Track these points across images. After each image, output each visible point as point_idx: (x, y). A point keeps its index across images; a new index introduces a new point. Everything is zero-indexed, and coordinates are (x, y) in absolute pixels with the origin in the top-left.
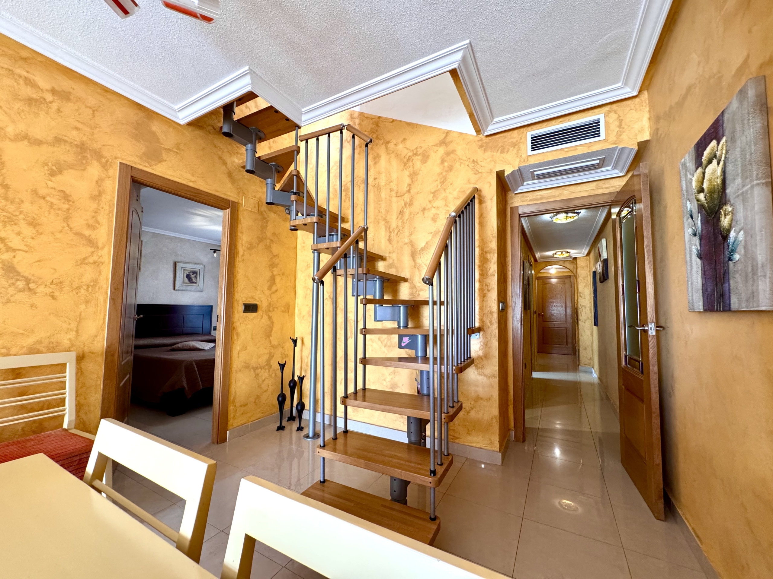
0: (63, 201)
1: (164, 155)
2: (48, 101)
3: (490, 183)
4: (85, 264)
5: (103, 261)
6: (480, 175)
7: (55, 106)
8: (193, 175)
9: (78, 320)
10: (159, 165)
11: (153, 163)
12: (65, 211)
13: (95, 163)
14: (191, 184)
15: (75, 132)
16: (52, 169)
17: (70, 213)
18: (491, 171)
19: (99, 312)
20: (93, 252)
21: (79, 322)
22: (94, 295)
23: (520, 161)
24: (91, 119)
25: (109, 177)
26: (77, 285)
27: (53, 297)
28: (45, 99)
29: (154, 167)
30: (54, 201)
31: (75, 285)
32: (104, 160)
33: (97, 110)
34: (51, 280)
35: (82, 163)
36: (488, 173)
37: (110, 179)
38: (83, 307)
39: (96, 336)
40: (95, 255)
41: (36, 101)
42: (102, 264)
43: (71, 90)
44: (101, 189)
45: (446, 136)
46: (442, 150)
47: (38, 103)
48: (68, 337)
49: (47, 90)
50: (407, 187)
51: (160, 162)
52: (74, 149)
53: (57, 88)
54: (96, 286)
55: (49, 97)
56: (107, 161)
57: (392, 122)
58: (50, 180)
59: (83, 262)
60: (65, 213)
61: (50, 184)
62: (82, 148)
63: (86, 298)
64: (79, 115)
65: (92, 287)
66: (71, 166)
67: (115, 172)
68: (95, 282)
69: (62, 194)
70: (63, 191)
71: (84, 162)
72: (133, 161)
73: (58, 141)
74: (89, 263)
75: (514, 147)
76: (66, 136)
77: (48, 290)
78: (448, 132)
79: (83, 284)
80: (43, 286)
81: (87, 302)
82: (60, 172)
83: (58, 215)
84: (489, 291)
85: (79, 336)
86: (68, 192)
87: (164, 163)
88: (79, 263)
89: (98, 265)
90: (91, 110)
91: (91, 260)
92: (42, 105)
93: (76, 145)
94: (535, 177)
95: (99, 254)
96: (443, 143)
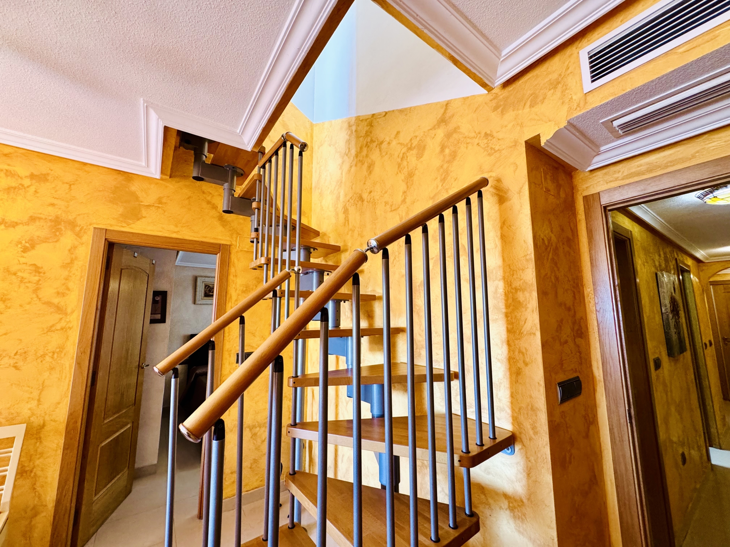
0: (34, 273)
1: (144, 213)
2: (26, 186)
3: (515, 163)
4: (52, 331)
5: (71, 326)
6: (497, 155)
7: (32, 189)
8: (176, 226)
9: (41, 388)
10: (139, 222)
11: (131, 222)
12: (35, 283)
13: (69, 233)
14: (174, 236)
15: (50, 208)
16: (25, 246)
17: (40, 284)
18: (516, 144)
19: (63, 377)
20: (61, 319)
21: (42, 390)
22: (59, 361)
23: (570, 109)
24: (67, 193)
25: (82, 244)
26: (42, 353)
27: (16, 367)
28: (23, 185)
29: (133, 226)
30: (26, 275)
31: (41, 353)
32: (78, 229)
33: (73, 184)
34: (15, 351)
35: (56, 235)
36: (511, 147)
37: (83, 245)
38: (46, 374)
39: (59, 403)
40: (63, 321)
41: (15, 188)
42: (70, 329)
43: (49, 172)
44: (73, 256)
45: (446, 109)
46: (440, 133)
47: (17, 190)
48: (29, 406)
49: (26, 177)
50: (402, 196)
51: (138, 219)
52: (49, 224)
53: (36, 173)
54: (62, 352)
55: (27, 182)
56: (81, 230)
57: (385, 116)
58: (23, 257)
59: (50, 329)
60: (35, 285)
61: (22, 260)
62: (57, 221)
63: (51, 365)
64: (56, 191)
65: (58, 354)
66: (45, 240)
67: (88, 238)
68: (61, 348)
69: (33, 268)
70: (34, 265)
71: (58, 233)
72: (108, 224)
73: (33, 219)
74: (57, 330)
75: (555, 88)
76: (41, 214)
77: (12, 362)
78: (447, 104)
79: (49, 351)
80: (7, 358)
81: (52, 369)
82: (33, 247)
83: (27, 287)
84: (526, 364)
85: (40, 404)
86: (39, 265)
87: (143, 220)
88: (46, 330)
89: (66, 331)
90: (67, 185)
91: (58, 327)
92: (20, 191)
93: (51, 220)
94: (620, 132)
95: (68, 320)
96: (443, 121)
